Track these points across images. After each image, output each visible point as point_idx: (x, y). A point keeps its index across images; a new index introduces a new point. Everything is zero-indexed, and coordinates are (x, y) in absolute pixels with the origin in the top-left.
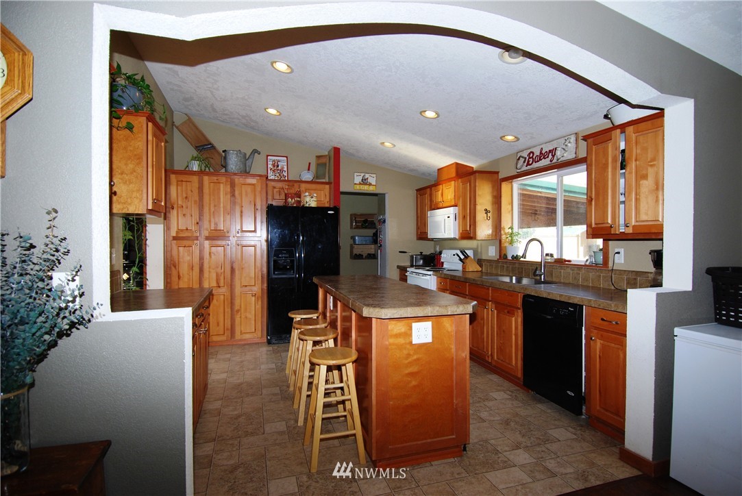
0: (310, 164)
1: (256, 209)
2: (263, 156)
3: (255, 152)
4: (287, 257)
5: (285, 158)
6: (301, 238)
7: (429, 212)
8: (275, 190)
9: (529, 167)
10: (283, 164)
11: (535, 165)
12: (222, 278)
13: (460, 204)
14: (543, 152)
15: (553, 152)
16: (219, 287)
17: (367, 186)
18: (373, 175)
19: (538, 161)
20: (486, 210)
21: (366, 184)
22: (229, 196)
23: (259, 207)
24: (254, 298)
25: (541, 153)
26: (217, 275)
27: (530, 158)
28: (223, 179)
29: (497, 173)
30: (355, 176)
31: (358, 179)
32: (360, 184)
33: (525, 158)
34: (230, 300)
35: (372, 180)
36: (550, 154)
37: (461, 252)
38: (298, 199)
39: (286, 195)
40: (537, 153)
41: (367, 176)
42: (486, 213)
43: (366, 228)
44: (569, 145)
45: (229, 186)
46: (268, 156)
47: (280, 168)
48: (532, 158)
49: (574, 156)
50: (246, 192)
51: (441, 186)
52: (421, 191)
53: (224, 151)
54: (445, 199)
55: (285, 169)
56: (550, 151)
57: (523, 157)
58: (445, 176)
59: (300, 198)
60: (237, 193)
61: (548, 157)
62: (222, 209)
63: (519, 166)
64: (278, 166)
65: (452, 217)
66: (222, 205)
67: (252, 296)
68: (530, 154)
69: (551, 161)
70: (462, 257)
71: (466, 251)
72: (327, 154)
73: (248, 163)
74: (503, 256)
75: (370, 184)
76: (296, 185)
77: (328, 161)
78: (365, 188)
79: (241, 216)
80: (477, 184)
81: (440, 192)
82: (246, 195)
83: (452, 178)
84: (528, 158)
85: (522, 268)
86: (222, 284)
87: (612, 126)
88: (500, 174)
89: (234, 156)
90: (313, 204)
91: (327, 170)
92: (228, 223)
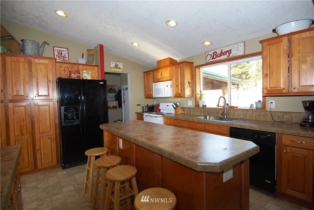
0: (83, 54)
1: (49, 81)
2: (51, 47)
3: (45, 43)
4: (74, 112)
5: (67, 50)
6: (83, 98)
7: (153, 84)
8: (61, 69)
9: (214, 60)
10: (65, 53)
11: (218, 59)
12: (24, 129)
13: (174, 79)
14: (223, 52)
15: (229, 52)
16: (23, 135)
17: (118, 69)
18: (121, 63)
19: (219, 57)
20: (189, 82)
21: (117, 68)
22: (27, 71)
23: (51, 78)
24: (50, 140)
25: (221, 52)
26: (21, 127)
27: (214, 55)
28: (22, 59)
29: (193, 63)
30: (111, 63)
31: (113, 65)
32: (114, 68)
33: (212, 55)
34: (32, 144)
35: (121, 66)
36: (228, 53)
37: (174, 104)
38: (79, 75)
39: (70, 72)
40: (219, 52)
41: (118, 63)
42: (189, 84)
43: (111, 92)
44: (240, 48)
45: (27, 64)
46: (54, 47)
47: (63, 55)
48: (215, 55)
49: (243, 53)
50: (41, 69)
51: (160, 70)
52: (147, 73)
53: (22, 40)
54: (163, 77)
55: (67, 56)
56: (227, 51)
57: (210, 55)
58: (162, 65)
59: (80, 74)
60: (33, 70)
61: (226, 54)
62: (22, 81)
63: (207, 59)
64: (62, 54)
65: (169, 86)
66: (22, 78)
67: (49, 138)
68: (214, 53)
69: (228, 56)
70: (175, 106)
71: (177, 103)
72: (93, 48)
73: (41, 50)
74: (197, 105)
75: (120, 68)
76: (76, 66)
77: (95, 53)
78: (117, 71)
79: (38, 86)
80: (185, 68)
81: (160, 73)
82: (41, 71)
83: (168, 65)
84: (213, 55)
85: (210, 112)
86: (24, 133)
87: (277, 36)
88: (194, 64)
89: (30, 44)
90: (89, 78)
91: (95, 58)
92: (27, 90)
